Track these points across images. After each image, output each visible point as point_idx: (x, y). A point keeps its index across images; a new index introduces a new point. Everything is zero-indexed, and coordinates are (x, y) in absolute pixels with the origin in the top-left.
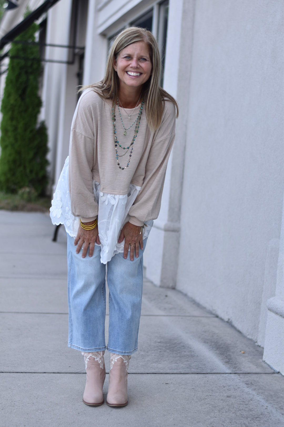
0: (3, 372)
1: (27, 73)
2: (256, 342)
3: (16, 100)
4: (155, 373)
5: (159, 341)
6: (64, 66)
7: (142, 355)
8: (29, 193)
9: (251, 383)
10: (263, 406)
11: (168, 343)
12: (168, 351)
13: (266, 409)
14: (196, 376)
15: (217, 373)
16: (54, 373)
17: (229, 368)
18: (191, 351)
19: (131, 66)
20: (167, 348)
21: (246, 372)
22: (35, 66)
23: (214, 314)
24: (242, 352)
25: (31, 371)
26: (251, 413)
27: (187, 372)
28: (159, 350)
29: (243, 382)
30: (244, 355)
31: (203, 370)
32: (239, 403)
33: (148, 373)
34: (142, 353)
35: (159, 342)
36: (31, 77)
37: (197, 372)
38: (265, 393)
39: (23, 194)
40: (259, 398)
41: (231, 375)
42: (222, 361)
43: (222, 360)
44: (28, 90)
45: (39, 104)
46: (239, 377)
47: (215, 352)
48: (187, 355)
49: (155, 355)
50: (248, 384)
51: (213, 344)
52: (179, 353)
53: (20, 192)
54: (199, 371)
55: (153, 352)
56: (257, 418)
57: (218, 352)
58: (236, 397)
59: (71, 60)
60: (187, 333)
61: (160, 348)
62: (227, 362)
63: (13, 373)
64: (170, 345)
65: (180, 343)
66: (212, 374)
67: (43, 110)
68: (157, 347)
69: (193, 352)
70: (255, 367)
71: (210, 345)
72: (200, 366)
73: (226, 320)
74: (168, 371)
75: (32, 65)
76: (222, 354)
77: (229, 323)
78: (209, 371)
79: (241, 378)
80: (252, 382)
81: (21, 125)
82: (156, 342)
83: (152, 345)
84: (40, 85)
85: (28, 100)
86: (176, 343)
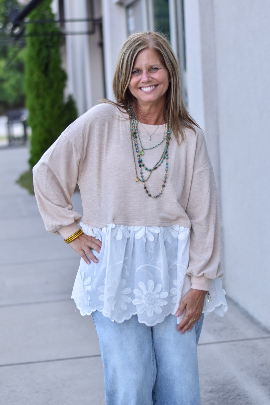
1: (48, 47)
3: (40, 77)
5: (210, 388)
6: (85, 37)
11: (221, 392)
18: (248, 403)
19: (141, 81)
20: (220, 400)
22: (55, 38)
35: (210, 392)
36: (53, 51)
44: (51, 66)
45: (64, 77)
61: (212, 401)
64: (223, 395)
65: (235, 389)
67: (70, 84)
68: (209, 400)
75: (52, 39)
81: (48, 102)
82: (206, 392)
83: (203, 398)
84: (63, 58)
85: (52, 75)
86: (229, 390)
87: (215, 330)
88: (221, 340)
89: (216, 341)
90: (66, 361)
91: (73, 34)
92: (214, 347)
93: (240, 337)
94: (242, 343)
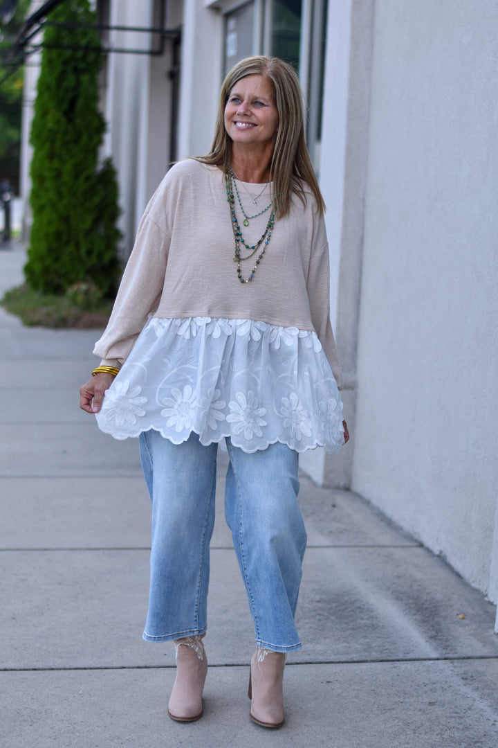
0: (52, 669)
1: (77, 71)
2: (486, 596)
3: (57, 122)
4: (310, 663)
5: (318, 598)
6: (145, 59)
8: (87, 292)
9: (472, 677)
10: (489, 720)
11: (334, 602)
12: (333, 618)
13: (494, 725)
14: (379, 666)
15: (415, 660)
16: (138, 667)
17: (436, 649)
18: (372, 617)
20: (332, 611)
21: (464, 656)
22: (91, 57)
23: (416, 541)
24: (461, 616)
25: (99, 666)
26: (467, 733)
27: (364, 659)
28: (318, 617)
29: (458, 675)
30: (464, 621)
31: (392, 653)
32: (448, 714)
33: (297, 664)
35: (318, 602)
36: (85, 78)
37: (381, 659)
38: (494, 695)
39: (75, 294)
40: (482, 705)
41: (439, 661)
42: (425, 634)
43: (425, 632)
44: (80, 103)
45: (100, 127)
46: (451, 665)
47: (414, 617)
48: (366, 626)
49: (310, 628)
50: (466, 679)
51: (411, 601)
52: (351, 621)
53: (71, 291)
54: (384, 656)
55: (306, 621)
56: (476, 742)
57: (418, 617)
58: (444, 705)
59: (157, 48)
60: (367, 581)
61: (319, 612)
62: (433, 638)
63: (70, 669)
64: (336, 607)
65: (355, 601)
66: (406, 660)
67: (108, 138)
68: (315, 610)
69: (376, 618)
70: (480, 645)
71: (407, 605)
72: (387, 647)
73: (437, 553)
74: (332, 658)
75: (85, 56)
76: (426, 621)
77: (442, 559)
78: (401, 656)
79: (455, 667)
80: (474, 675)
81: (68, 167)
82: (312, 601)
83: (307, 607)
84: (101, 92)
85: (79, 121)
86: (347, 601)
87: (331, 532)
88: (340, 544)
89: (331, 544)
91: (121, 51)
92: (329, 552)
93: (369, 543)
94: (371, 550)
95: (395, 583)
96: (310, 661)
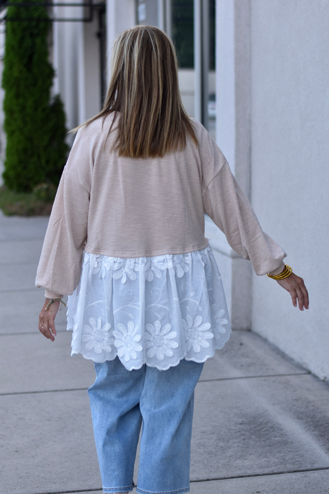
1: (32, 36)
3: (21, 72)
4: (242, 477)
5: (240, 420)
6: (80, 25)
7: (222, 447)
8: (47, 190)
11: (253, 424)
12: (253, 437)
14: (294, 476)
18: (282, 435)
20: (252, 431)
22: (42, 25)
23: (305, 369)
27: (282, 470)
28: (242, 437)
31: (301, 464)
33: (232, 478)
34: (221, 444)
35: (240, 424)
36: (38, 40)
37: (294, 470)
39: (40, 192)
42: (324, 447)
43: (324, 445)
44: (36, 58)
45: (51, 73)
47: (313, 433)
48: (279, 442)
49: (238, 446)
51: (309, 420)
52: (268, 439)
54: (296, 467)
55: (235, 440)
57: (316, 433)
59: (88, 16)
60: (274, 404)
61: (243, 432)
64: (255, 427)
65: (268, 422)
66: (313, 470)
67: (56, 81)
68: (239, 432)
69: (286, 435)
71: (306, 423)
72: (297, 459)
73: (322, 378)
74: (258, 471)
75: (37, 25)
76: (323, 436)
77: (326, 383)
78: (309, 467)
81: (30, 103)
82: (236, 424)
86: (262, 422)
87: (242, 366)
88: (249, 375)
89: (244, 376)
90: (77, 391)
91: (62, 20)
92: (243, 382)
93: (271, 373)
94: (274, 378)
95: (294, 405)
96: (242, 475)
